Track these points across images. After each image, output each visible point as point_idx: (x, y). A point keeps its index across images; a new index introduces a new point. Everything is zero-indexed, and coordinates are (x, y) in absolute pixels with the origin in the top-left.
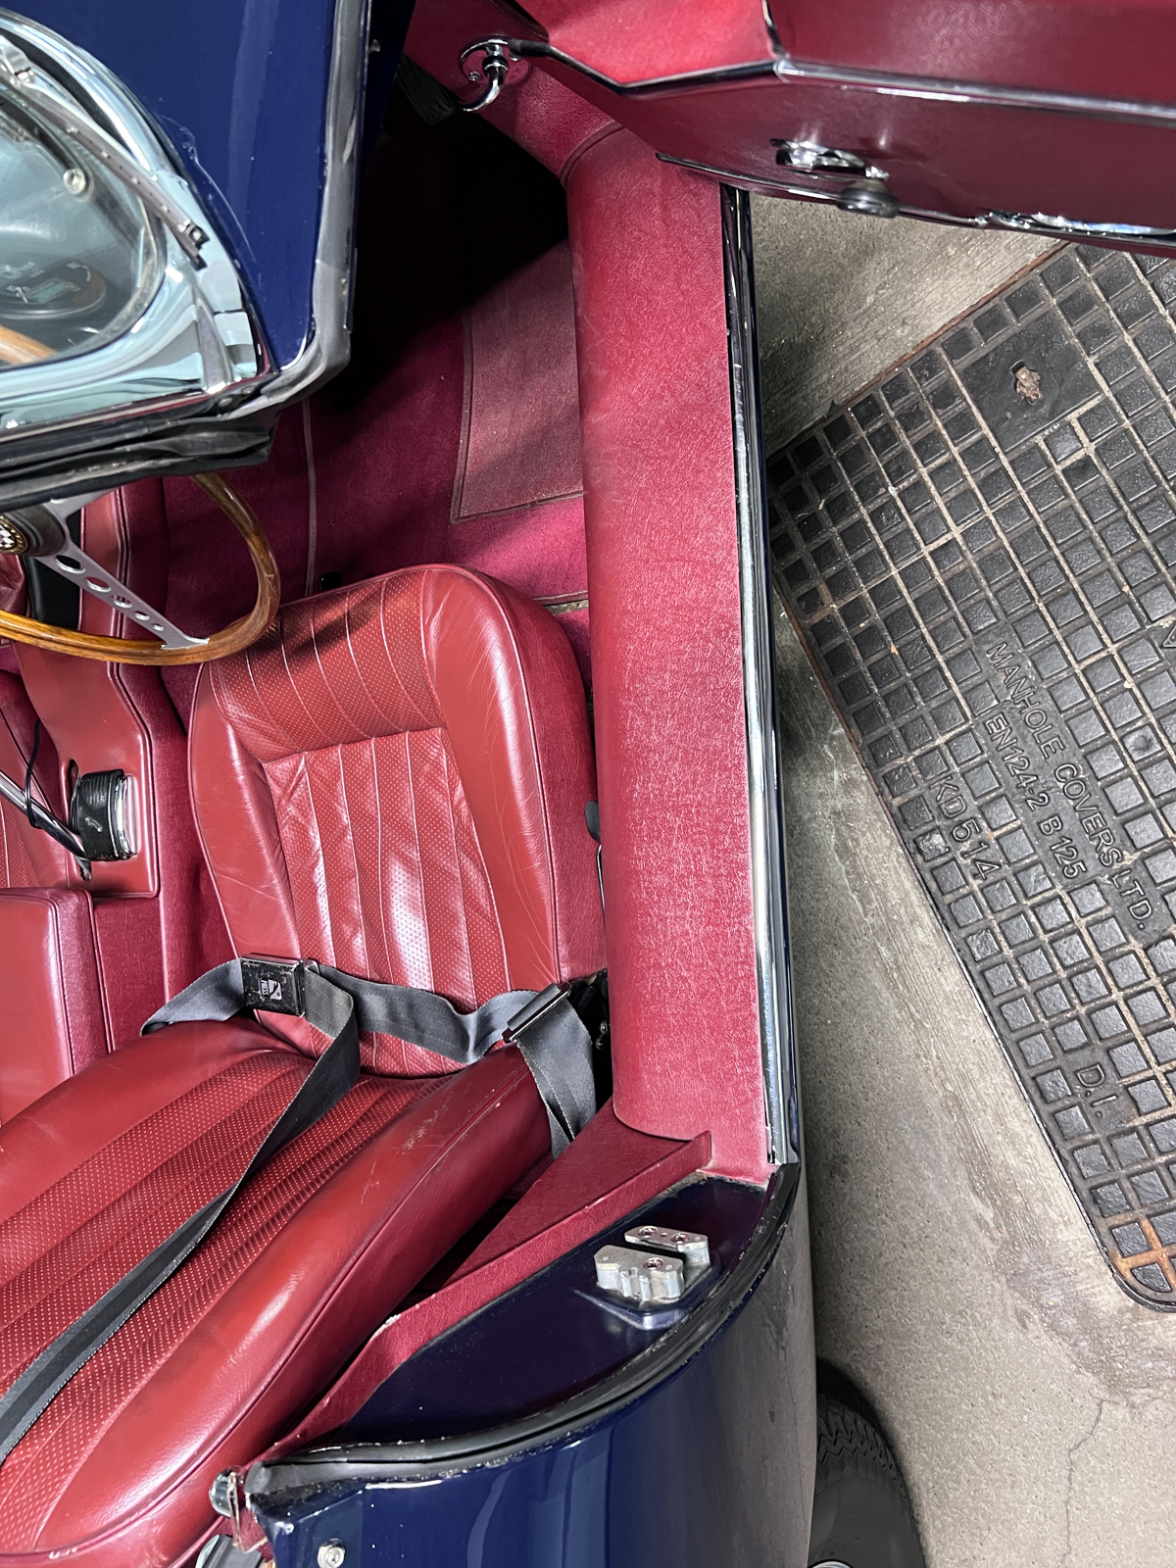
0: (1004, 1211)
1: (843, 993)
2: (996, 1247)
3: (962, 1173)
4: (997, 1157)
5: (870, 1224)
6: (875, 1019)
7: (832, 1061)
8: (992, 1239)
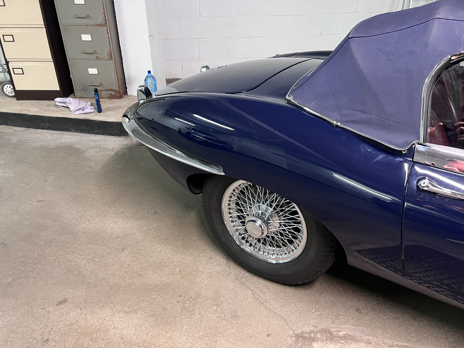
0: (340, 337)
1: (403, 335)
2: (332, 331)
3: (351, 334)
4: (354, 343)
5: (343, 310)
6: (395, 338)
7: (386, 323)
8: (334, 331)
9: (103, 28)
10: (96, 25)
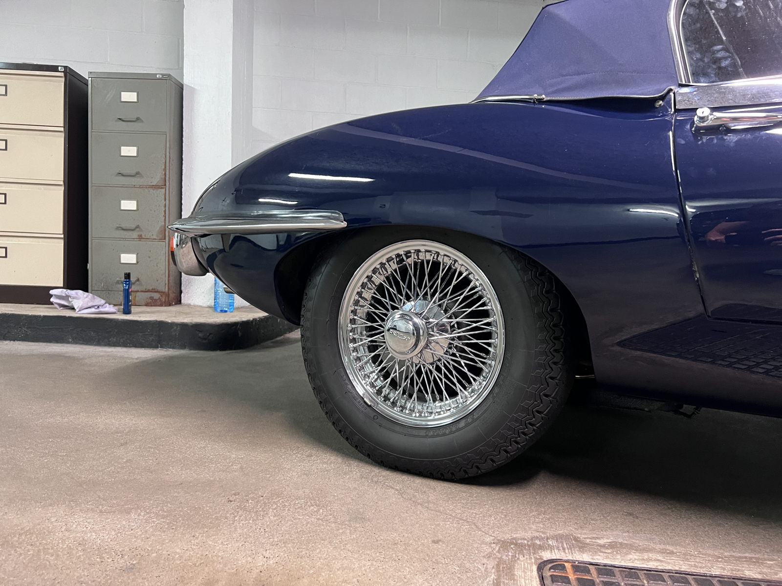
0: (601, 546)
2: (581, 538)
3: (625, 542)
4: (634, 553)
5: (599, 514)
6: (723, 548)
7: (695, 531)
8: (586, 538)
9: (158, 192)
10: (149, 187)
